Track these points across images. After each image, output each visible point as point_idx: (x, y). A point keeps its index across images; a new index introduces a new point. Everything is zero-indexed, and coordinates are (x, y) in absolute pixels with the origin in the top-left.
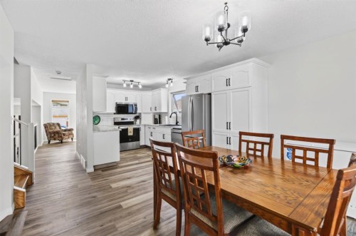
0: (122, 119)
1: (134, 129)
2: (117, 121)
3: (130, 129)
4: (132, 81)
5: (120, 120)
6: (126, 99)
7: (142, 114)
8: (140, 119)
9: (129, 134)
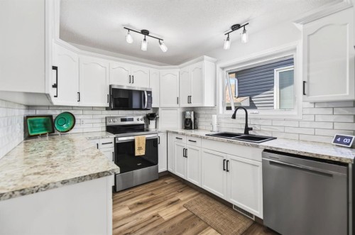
0: (123, 120)
1: (148, 141)
2: (111, 123)
3: (140, 140)
4: (145, 32)
5: (119, 123)
6: (131, 79)
7: (160, 109)
8: (157, 119)
9: (137, 153)
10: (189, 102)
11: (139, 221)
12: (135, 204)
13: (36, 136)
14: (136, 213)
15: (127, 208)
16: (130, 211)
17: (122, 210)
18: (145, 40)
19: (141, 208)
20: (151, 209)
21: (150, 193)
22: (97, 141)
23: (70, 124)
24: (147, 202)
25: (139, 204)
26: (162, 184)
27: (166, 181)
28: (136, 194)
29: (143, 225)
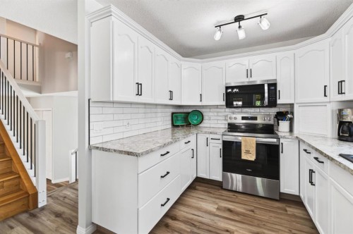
0: (244, 118)
2: (232, 121)
3: (247, 142)
4: (239, 19)
5: (239, 121)
6: (249, 73)
7: (296, 106)
8: (291, 120)
9: (244, 157)
10: (340, 92)
11: (211, 223)
12: (225, 208)
13: (178, 126)
14: (217, 216)
15: (216, 207)
16: (215, 210)
17: (211, 205)
18: (240, 27)
19: (226, 215)
20: (233, 223)
21: (252, 208)
22: (208, 136)
23: (200, 119)
24: (237, 214)
25: (230, 210)
26: (279, 208)
27: (288, 209)
28: (237, 200)
29: (210, 229)
